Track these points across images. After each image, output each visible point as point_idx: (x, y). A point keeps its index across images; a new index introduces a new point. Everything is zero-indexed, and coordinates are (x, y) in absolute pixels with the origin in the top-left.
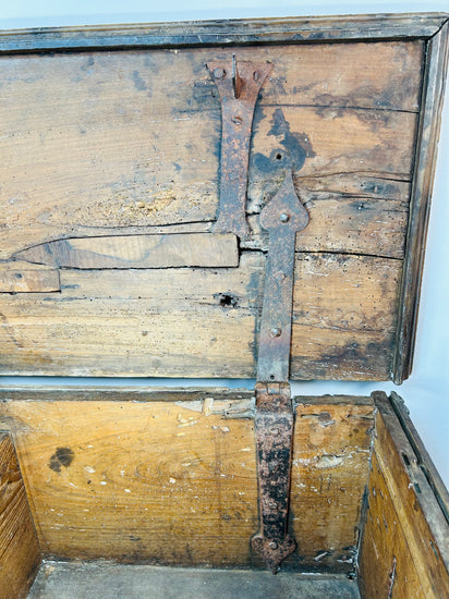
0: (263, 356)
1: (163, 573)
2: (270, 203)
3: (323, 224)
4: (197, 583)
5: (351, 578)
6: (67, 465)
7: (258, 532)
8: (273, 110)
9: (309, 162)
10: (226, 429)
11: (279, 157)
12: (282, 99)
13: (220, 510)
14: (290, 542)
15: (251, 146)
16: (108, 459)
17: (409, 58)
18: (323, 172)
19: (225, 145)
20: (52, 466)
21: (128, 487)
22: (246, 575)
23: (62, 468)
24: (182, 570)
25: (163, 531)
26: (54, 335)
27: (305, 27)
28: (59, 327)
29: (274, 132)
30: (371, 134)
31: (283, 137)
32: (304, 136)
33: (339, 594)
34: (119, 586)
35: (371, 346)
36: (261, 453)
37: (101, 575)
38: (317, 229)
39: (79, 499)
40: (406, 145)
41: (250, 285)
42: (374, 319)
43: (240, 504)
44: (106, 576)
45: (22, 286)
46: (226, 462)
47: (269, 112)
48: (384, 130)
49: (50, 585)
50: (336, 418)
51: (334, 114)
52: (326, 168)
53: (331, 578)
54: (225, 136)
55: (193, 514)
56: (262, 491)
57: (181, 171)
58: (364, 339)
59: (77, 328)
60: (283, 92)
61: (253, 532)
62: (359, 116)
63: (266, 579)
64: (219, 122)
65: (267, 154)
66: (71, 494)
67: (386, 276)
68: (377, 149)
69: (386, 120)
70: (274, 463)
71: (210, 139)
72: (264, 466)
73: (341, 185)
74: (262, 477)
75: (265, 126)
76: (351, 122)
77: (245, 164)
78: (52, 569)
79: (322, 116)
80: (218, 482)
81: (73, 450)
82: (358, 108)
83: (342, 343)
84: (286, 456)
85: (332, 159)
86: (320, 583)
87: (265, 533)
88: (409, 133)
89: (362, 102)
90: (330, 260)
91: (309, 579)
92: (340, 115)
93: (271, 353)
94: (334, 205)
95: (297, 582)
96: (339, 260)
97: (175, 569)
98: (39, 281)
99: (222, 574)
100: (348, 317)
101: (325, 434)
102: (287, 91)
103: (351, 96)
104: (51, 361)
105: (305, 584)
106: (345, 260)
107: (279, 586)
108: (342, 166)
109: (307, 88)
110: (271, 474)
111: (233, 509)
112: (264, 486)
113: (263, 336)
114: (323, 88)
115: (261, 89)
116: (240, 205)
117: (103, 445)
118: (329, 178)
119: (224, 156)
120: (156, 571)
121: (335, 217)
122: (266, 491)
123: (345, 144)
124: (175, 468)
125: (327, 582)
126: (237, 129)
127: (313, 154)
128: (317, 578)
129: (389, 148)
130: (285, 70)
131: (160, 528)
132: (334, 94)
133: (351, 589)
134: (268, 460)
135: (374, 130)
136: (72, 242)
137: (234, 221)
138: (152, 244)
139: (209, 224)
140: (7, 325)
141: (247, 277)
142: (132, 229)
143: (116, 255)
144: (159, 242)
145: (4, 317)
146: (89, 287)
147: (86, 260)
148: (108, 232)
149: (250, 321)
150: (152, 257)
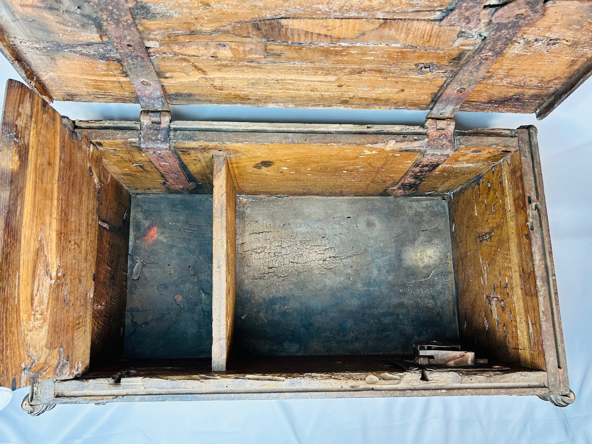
1: (322, 200)
3: (553, 20)
4: (345, 206)
5: (444, 199)
6: (268, 167)
10: (398, 155)
13: (373, 180)
14: (414, 190)
16: (301, 165)
20: (255, 167)
21: (310, 174)
22: (376, 200)
23: (263, 167)
24: (334, 198)
26: (253, 84)
28: (259, 79)
33: (436, 209)
34: (294, 210)
35: (534, 96)
36: (418, 165)
37: (280, 203)
38: (544, 22)
41: (454, 59)
42: (549, 81)
43: (388, 178)
44: (284, 204)
45: (225, 53)
46: (389, 166)
49: (248, 211)
53: (431, 199)
55: (352, 181)
58: (531, 92)
59: (277, 81)
61: (390, 186)
63: (390, 202)
66: (266, 176)
67: (582, 56)
70: (425, 168)
72: (417, 169)
74: (413, 172)
78: (245, 200)
80: (378, 172)
81: (274, 161)
83: (511, 94)
84: (436, 166)
86: (424, 203)
87: (399, 188)
90: (540, 44)
91: (417, 201)
93: (448, 102)
95: (409, 203)
96: (548, 45)
97: (329, 197)
99: (360, 200)
100: (528, 80)
101: (471, 157)
104: (250, 99)
105: (415, 204)
106: (554, 45)
107: (398, 206)
110: (420, 171)
111: (382, 180)
112: (411, 175)
113: (448, 90)
117: (298, 160)
120: (316, 199)
124: (350, 168)
125: (428, 202)
128: (422, 200)
133: (443, 207)
134: (422, 167)
136: (283, 22)
137: (467, 18)
138: (368, 27)
139: (438, 13)
140: (207, 76)
141: (455, 53)
142: (353, 14)
143: (329, 33)
144: (377, 25)
145: (204, 72)
146: (295, 55)
147: (296, 37)
148: (326, 16)
149: (440, 82)
150: (366, 36)
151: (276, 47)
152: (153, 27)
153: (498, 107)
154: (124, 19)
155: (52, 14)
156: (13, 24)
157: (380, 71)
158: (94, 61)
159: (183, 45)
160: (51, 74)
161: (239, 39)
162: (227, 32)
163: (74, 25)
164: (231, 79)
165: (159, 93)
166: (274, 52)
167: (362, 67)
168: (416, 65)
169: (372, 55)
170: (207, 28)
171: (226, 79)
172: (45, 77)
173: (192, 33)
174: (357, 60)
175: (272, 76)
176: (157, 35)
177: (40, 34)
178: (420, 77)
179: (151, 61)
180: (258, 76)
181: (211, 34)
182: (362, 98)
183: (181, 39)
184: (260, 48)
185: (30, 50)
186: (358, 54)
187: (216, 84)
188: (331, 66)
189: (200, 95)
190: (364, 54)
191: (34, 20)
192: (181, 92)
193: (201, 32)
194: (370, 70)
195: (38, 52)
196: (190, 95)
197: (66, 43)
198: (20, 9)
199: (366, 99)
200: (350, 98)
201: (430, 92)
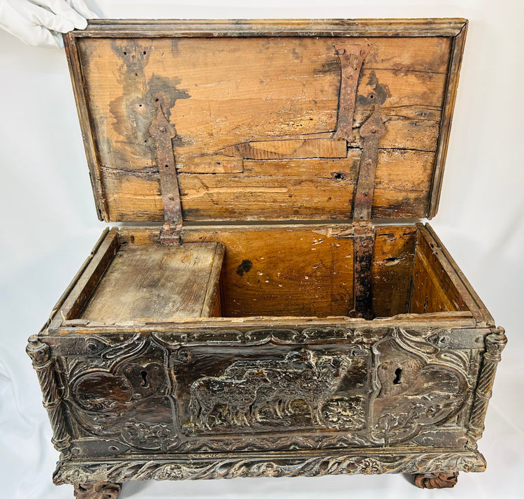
0: (357, 206)
2: (366, 123)
3: (394, 134)
6: (247, 271)
7: (352, 309)
8: (370, 72)
9: (388, 100)
10: (338, 245)
11: (372, 97)
12: (375, 65)
13: (332, 295)
14: (370, 313)
15: (357, 91)
16: (272, 266)
17: (444, 45)
18: (396, 106)
19: (343, 91)
20: (238, 272)
21: (280, 284)
23: (244, 273)
25: (298, 311)
26: (237, 197)
27: (389, 27)
28: (240, 193)
29: (370, 83)
30: (422, 85)
31: (375, 86)
32: (386, 86)
35: (416, 199)
36: (357, 257)
38: (391, 136)
39: (251, 292)
40: (440, 91)
41: (352, 168)
42: (419, 184)
43: (343, 291)
45: (220, 169)
46: (337, 265)
47: (368, 73)
48: (429, 83)
50: (397, 236)
51: (403, 74)
52: (397, 103)
54: (343, 86)
55: (317, 299)
56: (356, 281)
57: (317, 105)
58: (412, 196)
59: (251, 194)
60: (376, 61)
61: (350, 308)
62: (416, 75)
64: (340, 78)
65: (365, 96)
66: (247, 290)
67: (426, 161)
68: (425, 93)
69: (430, 78)
70: (363, 263)
71: (334, 87)
72: (357, 266)
73: (404, 112)
74: (357, 272)
75: (365, 80)
76: (412, 78)
77: (353, 101)
79: (396, 75)
80: (331, 277)
81: (253, 261)
82: (416, 71)
83: (401, 199)
84: (369, 258)
85: (400, 99)
87: (357, 309)
88: (441, 85)
89: (418, 67)
90: (397, 153)
92: (406, 75)
93: (362, 206)
94: (400, 123)
96: (402, 153)
98: (231, 167)
100: (404, 184)
101: (391, 245)
102: (378, 61)
103: (412, 65)
104: (235, 212)
106: (405, 153)
108: (406, 102)
109: (389, 60)
110: (362, 270)
111: (339, 294)
112: (357, 278)
113: (358, 195)
114: (397, 60)
115: (364, 60)
116: (349, 123)
117: (269, 257)
118: (399, 109)
119: (342, 97)
121: (401, 130)
122: (358, 281)
123: (407, 90)
124: (309, 270)
126: (350, 82)
127: (390, 96)
129: (431, 93)
130: (377, 50)
131: (296, 309)
132: (403, 63)
134: (361, 262)
135: (424, 83)
136: (251, 144)
137: (346, 133)
138: (298, 145)
139: (331, 134)
140: (209, 192)
141: (351, 163)
142: (287, 137)
143: (276, 151)
144: (302, 144)
145: (207, 188)
146: (260, 170)
147: (259, 155)
148: (273, 138)
149: (351, 188)
150: (297, 152)
151: (249, 164)
152: (181, 153)
153: (398, 212)
154: (167, 146)
155: (130, 147)
156: (107, 155)
157: (312, 181)
158: (144, 182)
159: (197, 165)
160: (116, 196)
161: (228, 158)
162: (221, 154)
163: (140, 154)
164: (223, 193)
165: (178, 207)
166: (248, 168)
167: (300, 178)
168: (332, 174)
169: (304, 167)
170: (210, 152)
171: (220, 194)
172: (111, 199)
173: (203, 155)
174: (296, 172)
175: (248, 190)
176: (183, 158)
177: (119, 162)
178: (336, 185)
179: (177, 179)
180: (240, 190)
181: (212, 155)
182: (306, 208)
183: (197, 160)
184: (240, 164)
185: (110, 175)
186: (296, 167)
187: (215, 198)
188: (282, 178)
189: (204, 210)
190: (299, 166)
191: (119, 152)
192: (192, 207)
193: (207, 155)
194: (306, 181)
195: (113, 176)
196: (197, 210)
197: (131, 169)
198: (114, 144)
199: (309, 208)
200: (299, 208)
201: (348, 199)
